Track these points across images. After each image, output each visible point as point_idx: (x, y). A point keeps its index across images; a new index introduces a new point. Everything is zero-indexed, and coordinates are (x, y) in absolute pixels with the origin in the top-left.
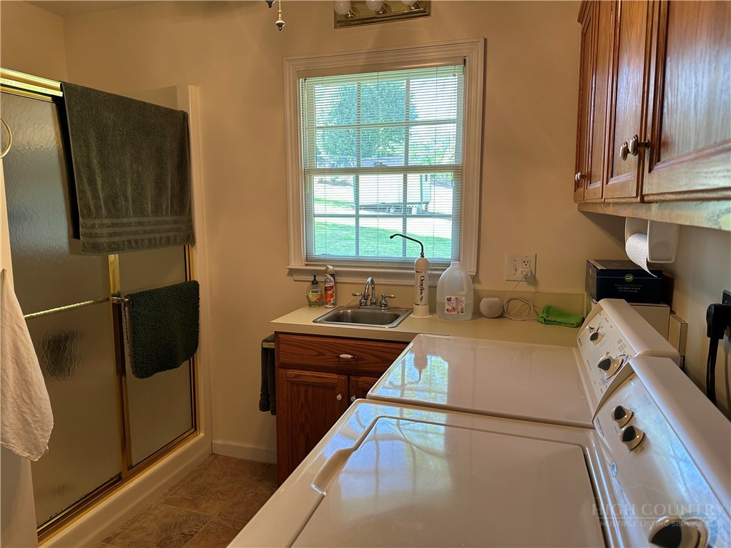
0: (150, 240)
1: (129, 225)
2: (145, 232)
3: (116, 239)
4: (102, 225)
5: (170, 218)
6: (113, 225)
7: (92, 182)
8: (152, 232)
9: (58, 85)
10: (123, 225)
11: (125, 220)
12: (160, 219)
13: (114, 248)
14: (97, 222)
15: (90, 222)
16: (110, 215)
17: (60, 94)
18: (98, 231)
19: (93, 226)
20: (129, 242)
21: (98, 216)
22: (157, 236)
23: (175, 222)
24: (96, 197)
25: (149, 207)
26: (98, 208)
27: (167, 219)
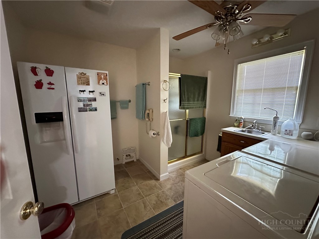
0: (195, 107)
1: (191, 103)
2: (194, 105)
3: (188, 106)
4: (186, 103)
5: (201, 102)
6: (188, 103)
7: (185, 95)
8: (196, 105)
9: (180, 75)
10: (190, 103)
11: (191, 102)
12: (198, 102)
13: (187, 108)
14: (185, 103)
15: (183, 103)
16: (187, 101)
17: (180, 77)
18: (185, 104)
19: (184, 103)
20: (191, 107)
21: (185, 101)
22: (197, 106)
23: (202, 103)
24: (185, 98)
25: (196, 100)
26: (185, 100)
27: (199, 102)
